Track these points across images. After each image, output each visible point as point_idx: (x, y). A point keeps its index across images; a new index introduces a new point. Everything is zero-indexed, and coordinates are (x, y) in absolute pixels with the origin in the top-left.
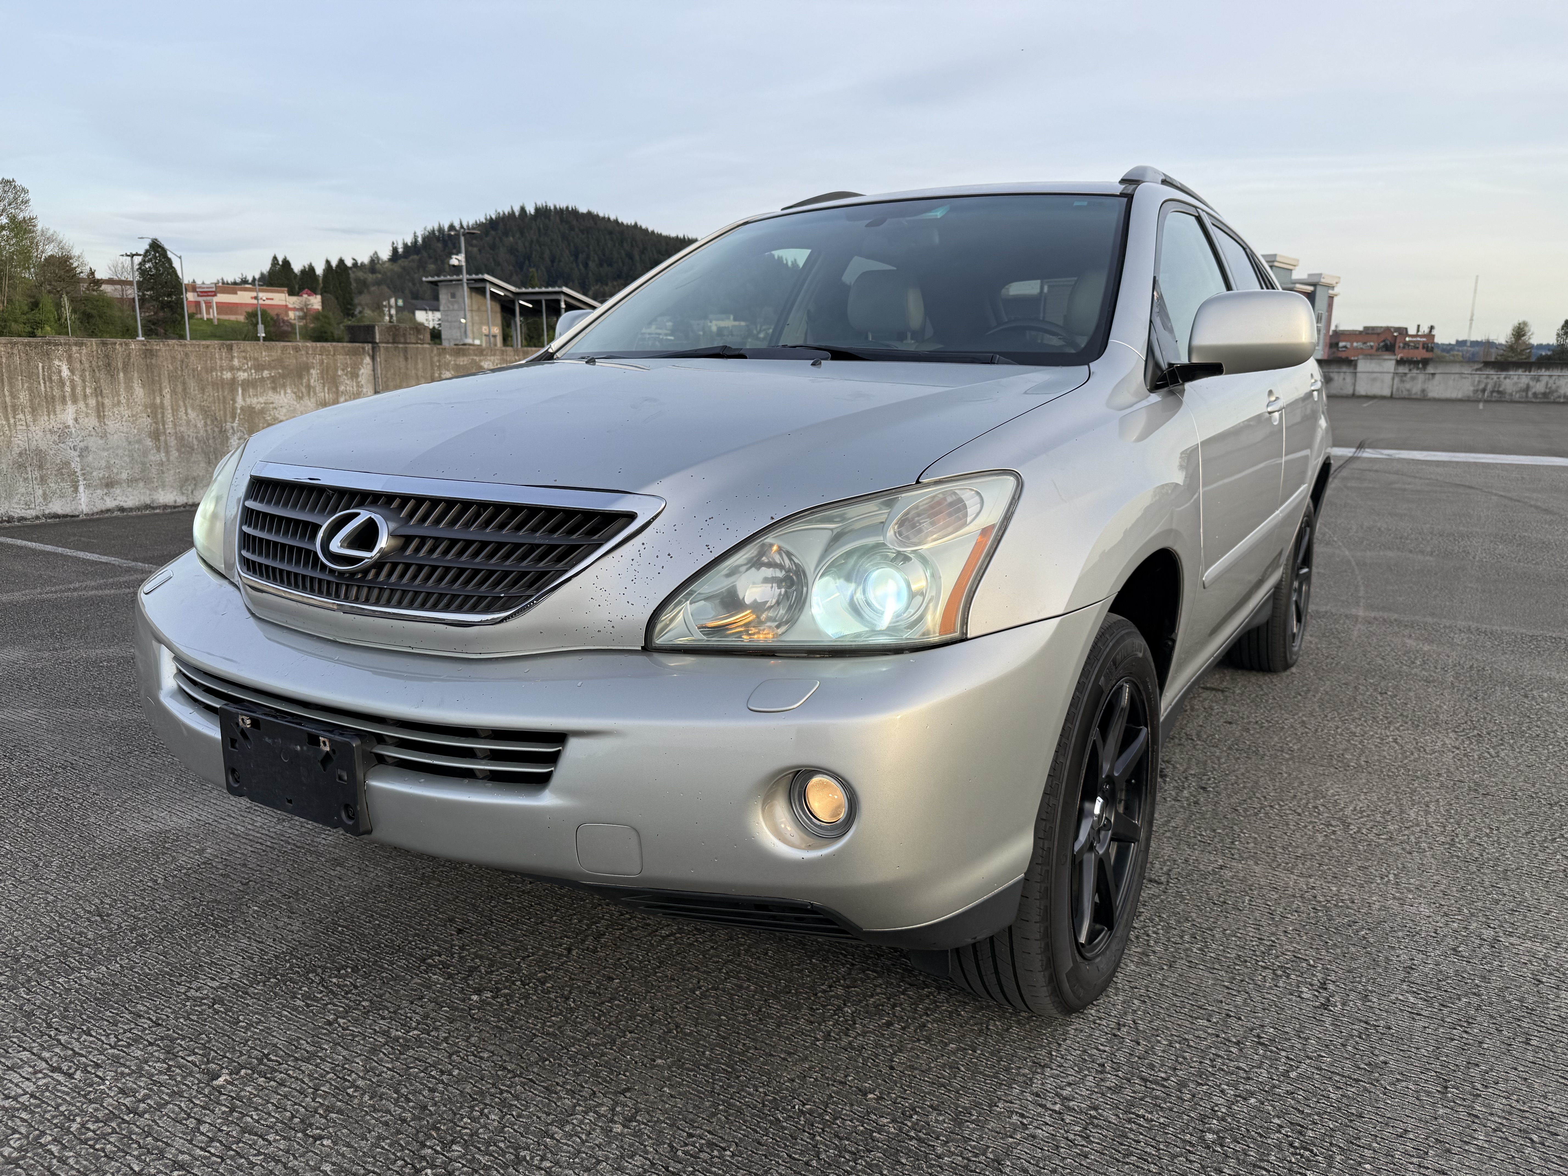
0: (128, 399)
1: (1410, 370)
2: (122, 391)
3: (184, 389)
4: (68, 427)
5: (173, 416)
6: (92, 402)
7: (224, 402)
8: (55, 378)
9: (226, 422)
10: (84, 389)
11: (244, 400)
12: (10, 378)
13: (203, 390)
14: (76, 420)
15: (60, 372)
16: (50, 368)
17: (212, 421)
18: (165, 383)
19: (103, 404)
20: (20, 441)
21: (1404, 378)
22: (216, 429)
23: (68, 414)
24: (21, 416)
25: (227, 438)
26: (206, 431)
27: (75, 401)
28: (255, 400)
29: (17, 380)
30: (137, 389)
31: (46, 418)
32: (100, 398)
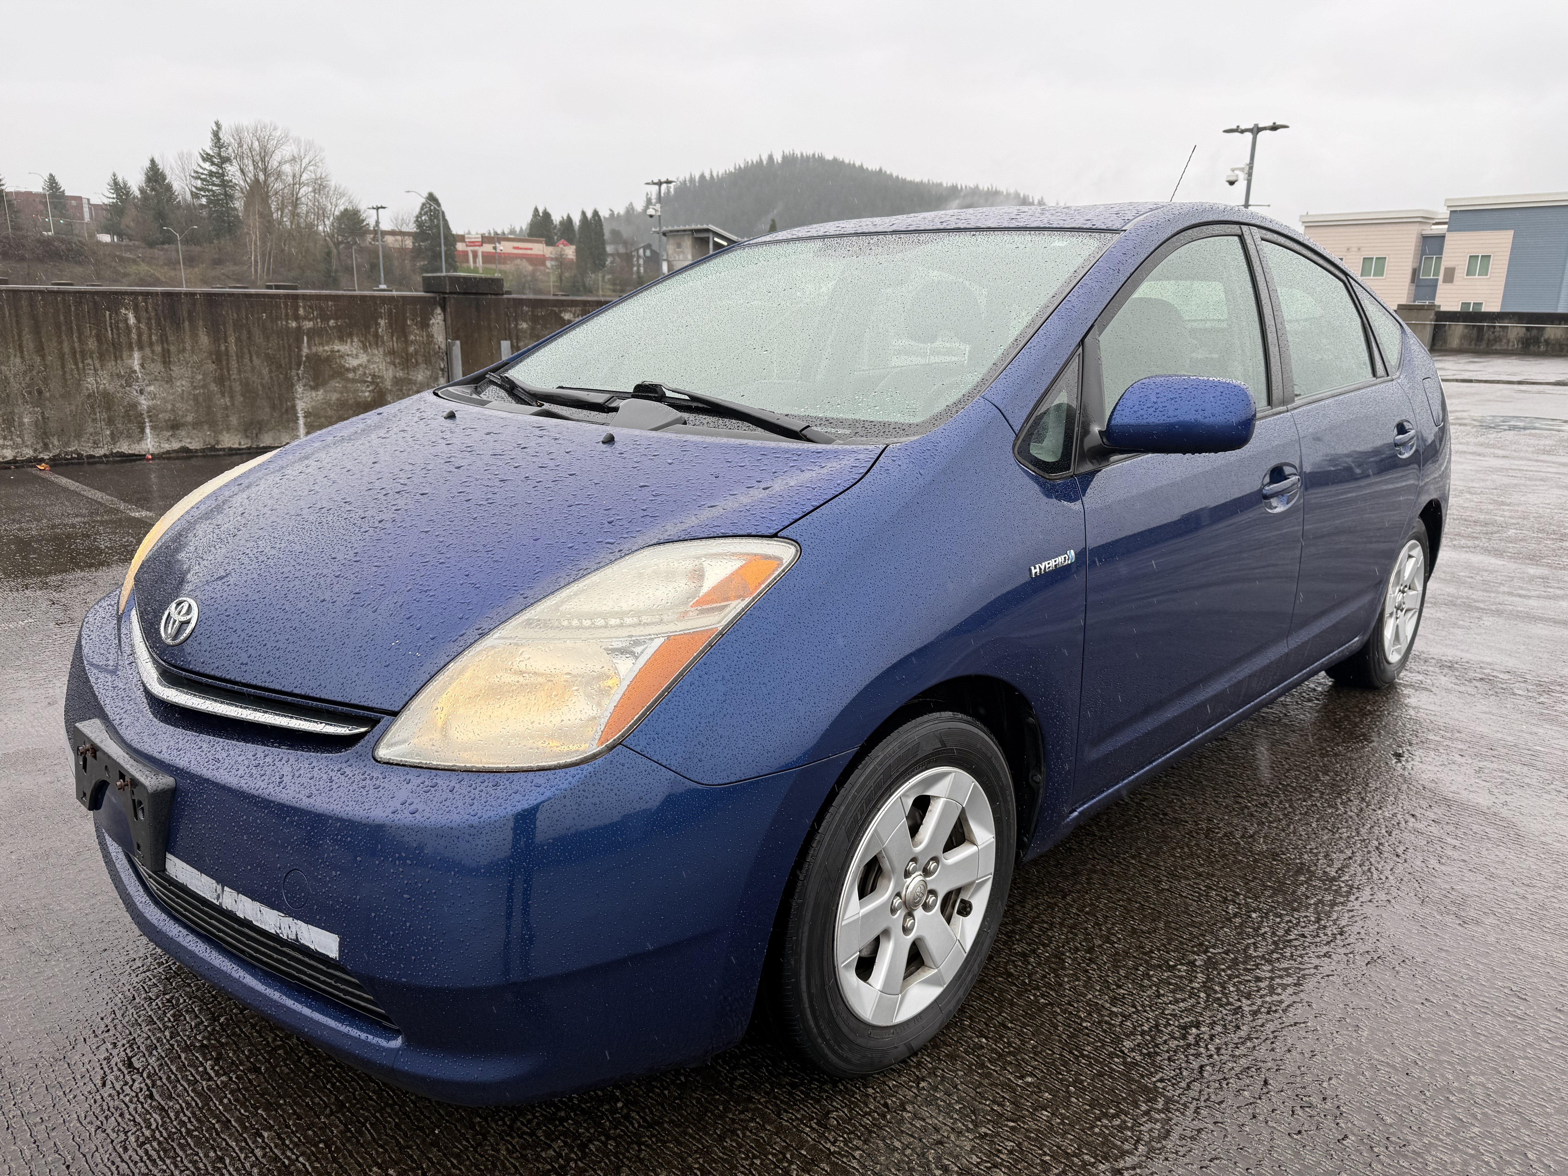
0: (193, 346)
2: (188, 340)
3: (249, 337)
4: (135, 371)
5: (238, 362)
6: (158, 349)
7: (289, 350)
8: (122, 325)
9: (291, 369)
11: (309, 347)
12: (78, 326)
13: (267, 338)
14: (142, 365)
15: (126, 319)
16: (116, 316)
17: (277, 368)
18: (230, 331)
19: (169, 350)
20: (88, 385)
22: (281, 376)
23: (135, 360)
24: (89, 361)
25: (293, 385)
26: (271, 378)
27: (141, 348)
28: (321, 349)
29: (85, 327)
30: (202, 337)
31: (113, 363)
32: (165, 346)
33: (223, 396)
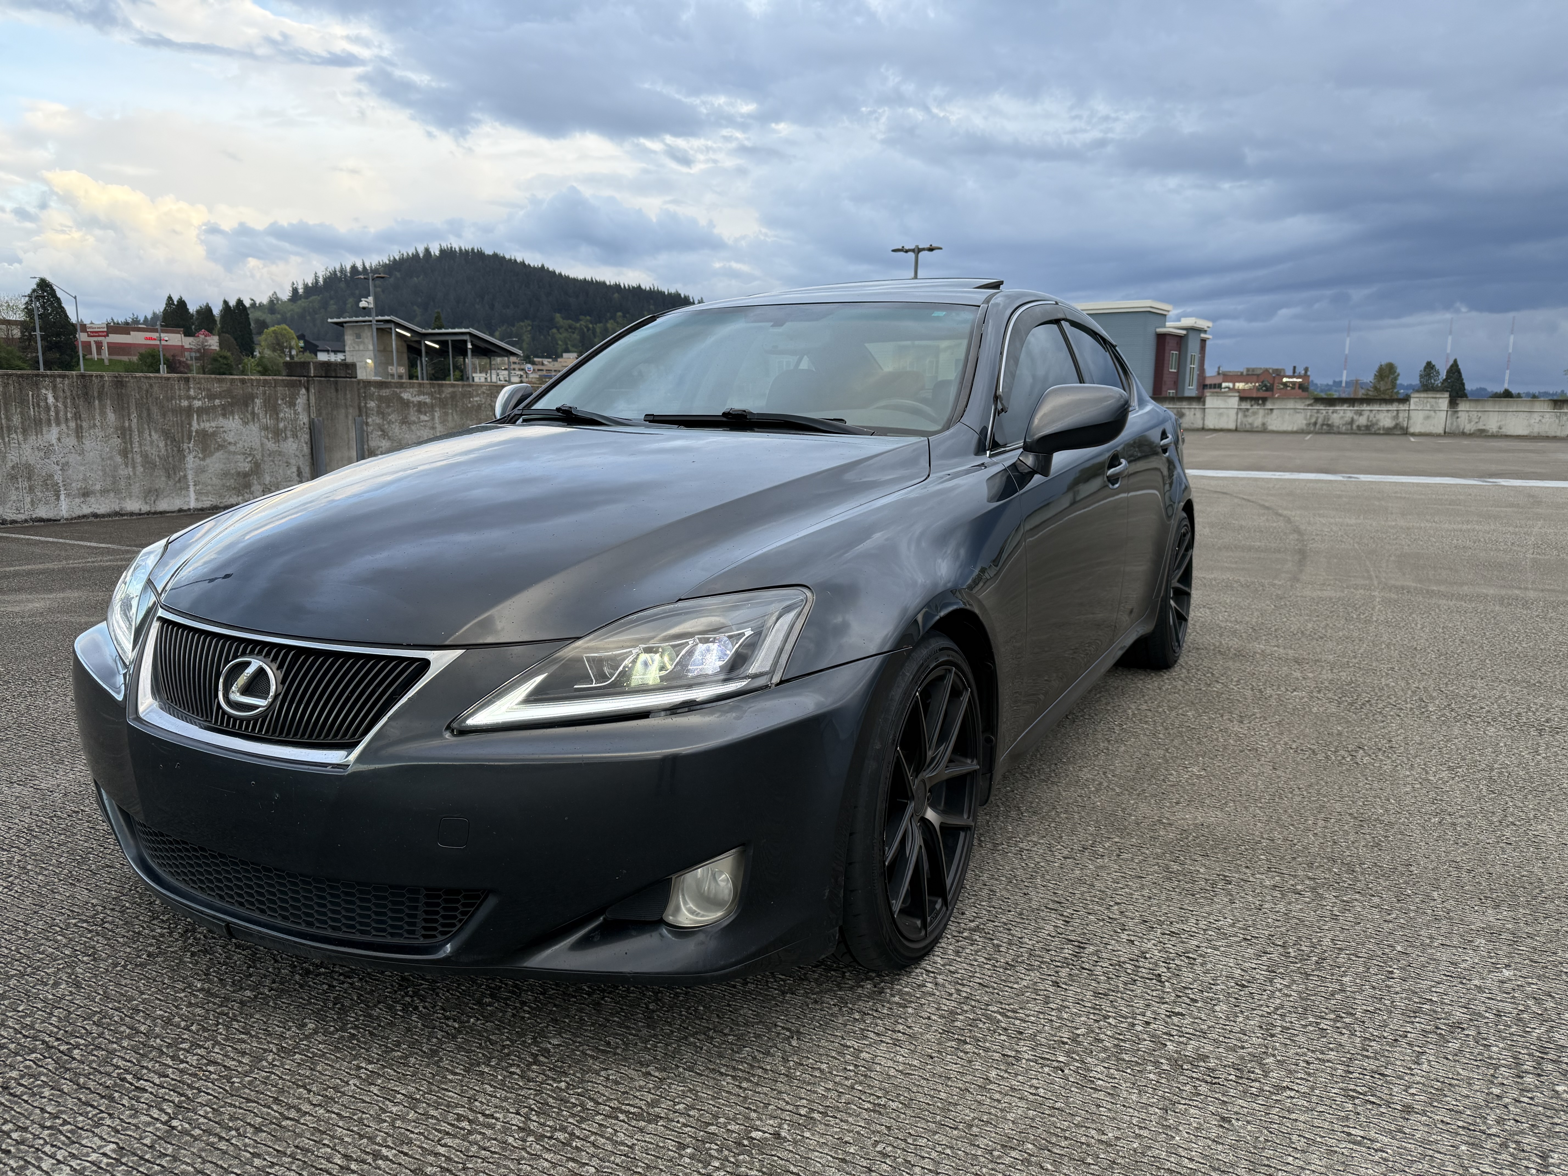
0: (102, 423)
1: (1252, 406)
2: (98, 417)
3: (149, 415)
4: (52, 445)
5: (139, 437)
6: (72, 424)
7: (182, 426)
8: (42, 404)
9: (183, 443)
10: (66, 413)
11: (199, 424)
12: (5, 404)
13: (164, 415)
14: (59, 439)
15: (46, 399)
16: (38, 396)
17: (172, 442)
18: (133, 409)
19: (81, 426)
20: (13, 457)
21: (1247, 413)
22: (175, 449)
23: (52, 434)
25: (185, 457)
26: (167, 450)
27: (58, 424)
28: (207, 425)
29: (11, 405)
30: (110, 414)
31: (34, 437)
32: (79, 421)
33: (127, 466)
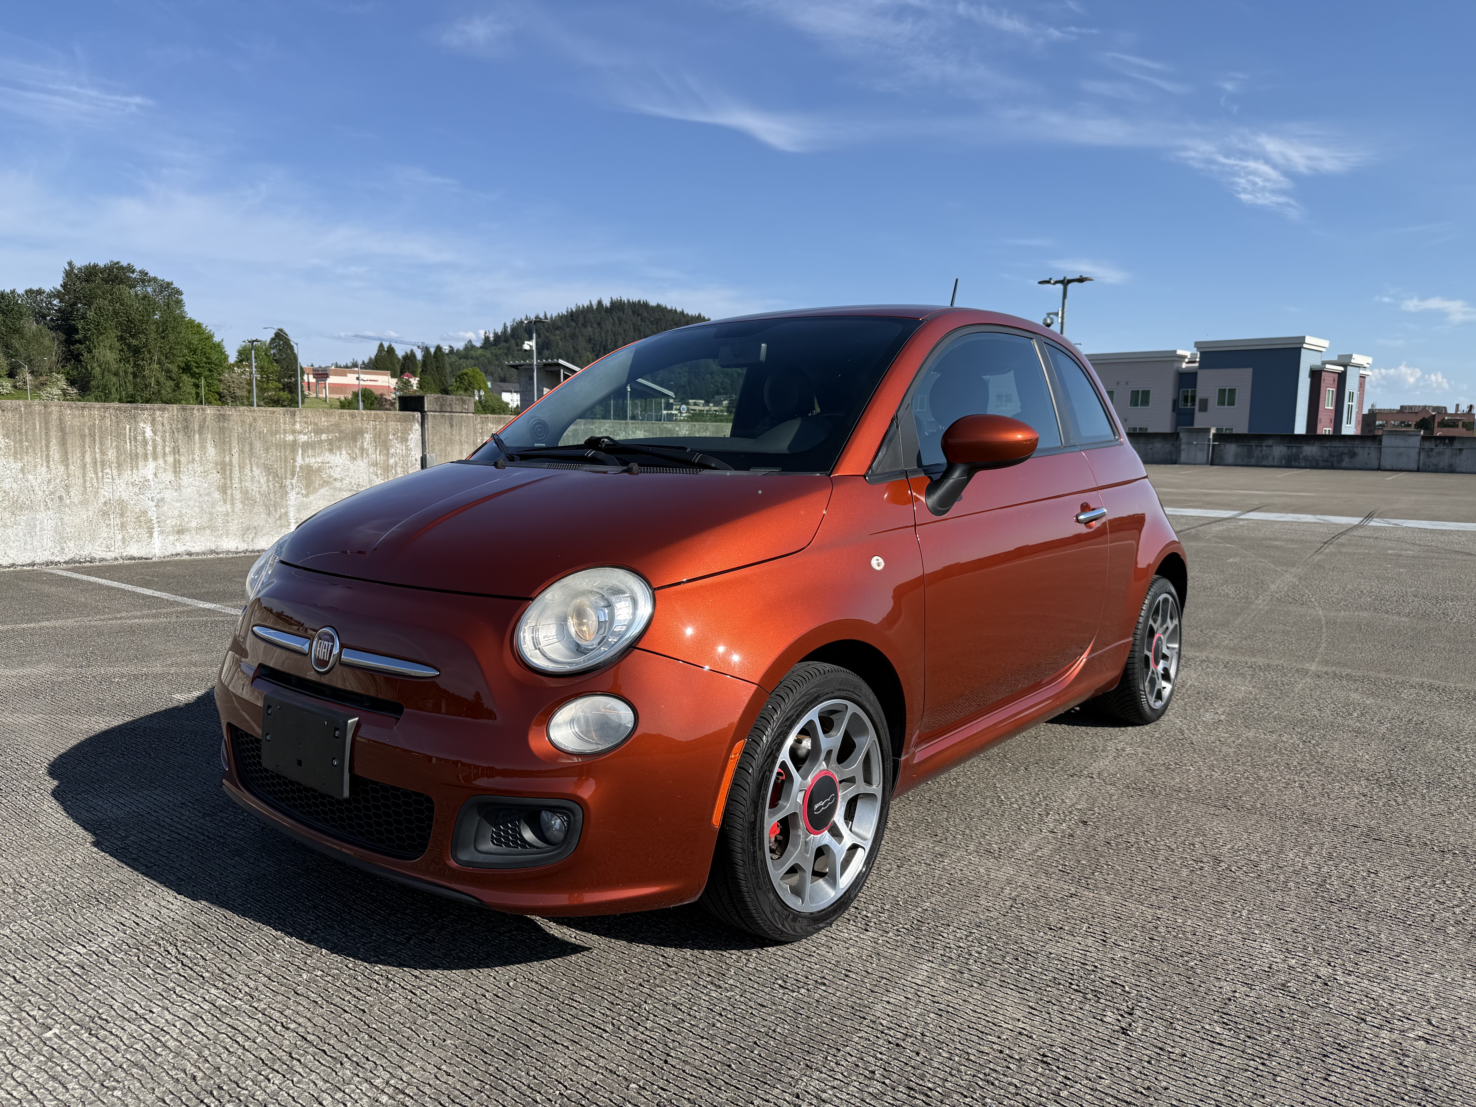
1: (1436, 446)
2: (197, 451)
3: (251, 449)
4: (148, 480)
5: (240, 472)
6: (170, 459)
7: (286, 461)
8: (139, 438)
9: (286, 479)
10: (164, 447)
11: (303, 459)
12: (101, 438)
13: (267, 450)
14: (155, 475)
15: (144, 433)
16: (135, 430)
17: (274, 477)
18: (235, 444)
19: (179, 461)
21: (1431, 454)
22: (277, 485)
23: (148, 469)
24: (108, 470)
25: (287, 493)
26: (268, 486)
27: (155, 458)
28: (313, 460)
29: (107, 439)
30: (210, 448)
31: (130, 473)
32: (177, 456)
